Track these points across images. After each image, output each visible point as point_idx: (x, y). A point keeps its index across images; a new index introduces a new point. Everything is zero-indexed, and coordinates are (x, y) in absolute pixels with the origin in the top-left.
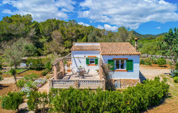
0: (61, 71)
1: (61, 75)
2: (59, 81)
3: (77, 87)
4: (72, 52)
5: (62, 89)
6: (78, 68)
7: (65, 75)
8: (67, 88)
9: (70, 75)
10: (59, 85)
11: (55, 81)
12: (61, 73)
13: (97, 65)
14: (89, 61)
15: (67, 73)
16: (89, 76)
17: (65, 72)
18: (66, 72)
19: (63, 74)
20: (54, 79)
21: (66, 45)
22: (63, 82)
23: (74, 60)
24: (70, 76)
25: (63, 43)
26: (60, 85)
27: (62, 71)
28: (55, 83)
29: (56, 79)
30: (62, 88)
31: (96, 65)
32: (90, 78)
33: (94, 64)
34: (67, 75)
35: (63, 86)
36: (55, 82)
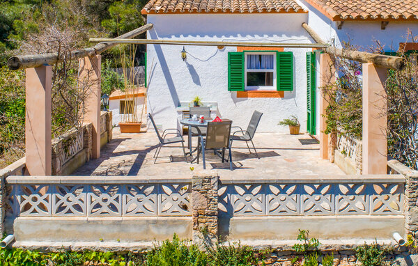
0: (85, 122)
1: (85, 147)
2: (63, 189)
3: (206, 232)
4: (149, 25)
5: (87, 251)
6: (182, 108)
7: (108, 148)
8: (124, 244)
9: (143, 148)
10: (62, 217)
11: (29, 189)
12: (88, 133)
13: (286, 93)
14: (246, 70)
15: (119, 141)
16: (258, 156)
17: (108, 130)
18: (116, 133)
19: (94, 144)
20: (24, 170)
21: (114, 24)
22: (97, 200)
23: (159, 68)
24: (142, 155)
25: (104, 15)
26: (69, 224)
27: (91, 126)
28: (27, 207)
29: (38, 175)
30: (84, 244)
31: (282, 96)
32: (267, 166)
33: (274, 88)
34: (120, 148)
35: (90, 229)
36: (28, 199)
